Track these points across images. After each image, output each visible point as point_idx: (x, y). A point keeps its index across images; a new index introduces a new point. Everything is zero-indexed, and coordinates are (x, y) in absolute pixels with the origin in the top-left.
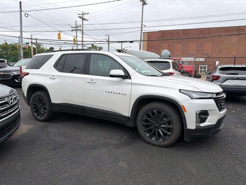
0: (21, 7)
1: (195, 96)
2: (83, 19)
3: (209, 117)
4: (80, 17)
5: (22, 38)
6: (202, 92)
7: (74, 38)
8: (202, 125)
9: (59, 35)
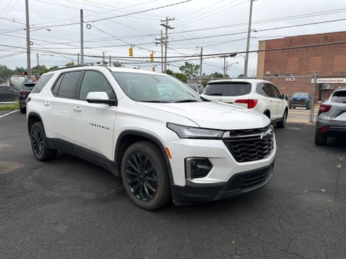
0: (82, 17)
1: (186, 134)
2: (167, 27)
3: (213, 169)
4: (163, 25)
5: (83, 55)
6: (200, 128)
7: (151, 53)
8: (197, 181)
9: (131, 50)
